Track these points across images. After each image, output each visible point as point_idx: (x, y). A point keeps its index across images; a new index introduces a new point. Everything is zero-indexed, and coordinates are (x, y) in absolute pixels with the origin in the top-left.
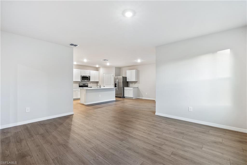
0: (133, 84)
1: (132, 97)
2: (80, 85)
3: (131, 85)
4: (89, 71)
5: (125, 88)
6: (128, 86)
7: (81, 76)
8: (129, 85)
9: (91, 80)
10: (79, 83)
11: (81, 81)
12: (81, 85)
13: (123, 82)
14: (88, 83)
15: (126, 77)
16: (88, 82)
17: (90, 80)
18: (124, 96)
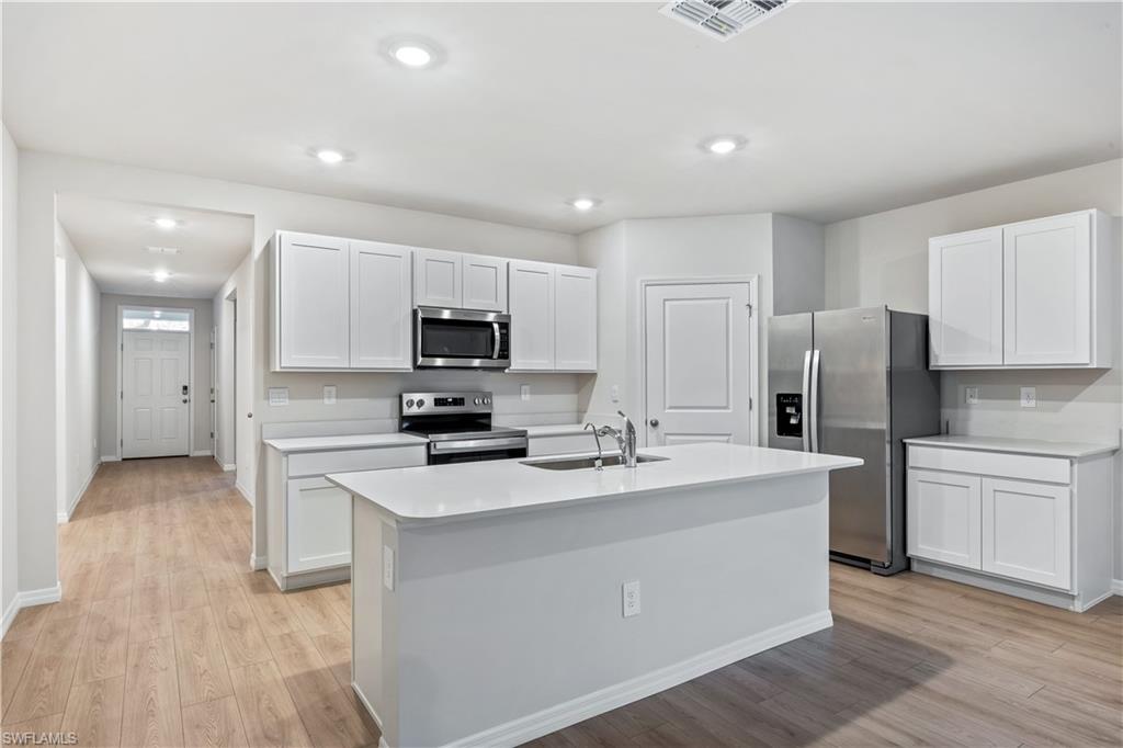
0: (1018, 398)
1: (1064, 584)
2: (407, 411)
3: (981, 413)
4: (501, 262)
5: (921, 453)
6: (937, 429)
7: (415, 313)
8: (947, 413)
9: (518, 362)
10: (395, 387)
11: (416, 367)
12: (414, 410)
13: (891, 374)
14: (487, 389)
15: (925, 321)
16: (489, 382)
17: (505, 354)
18: (911, 552)
